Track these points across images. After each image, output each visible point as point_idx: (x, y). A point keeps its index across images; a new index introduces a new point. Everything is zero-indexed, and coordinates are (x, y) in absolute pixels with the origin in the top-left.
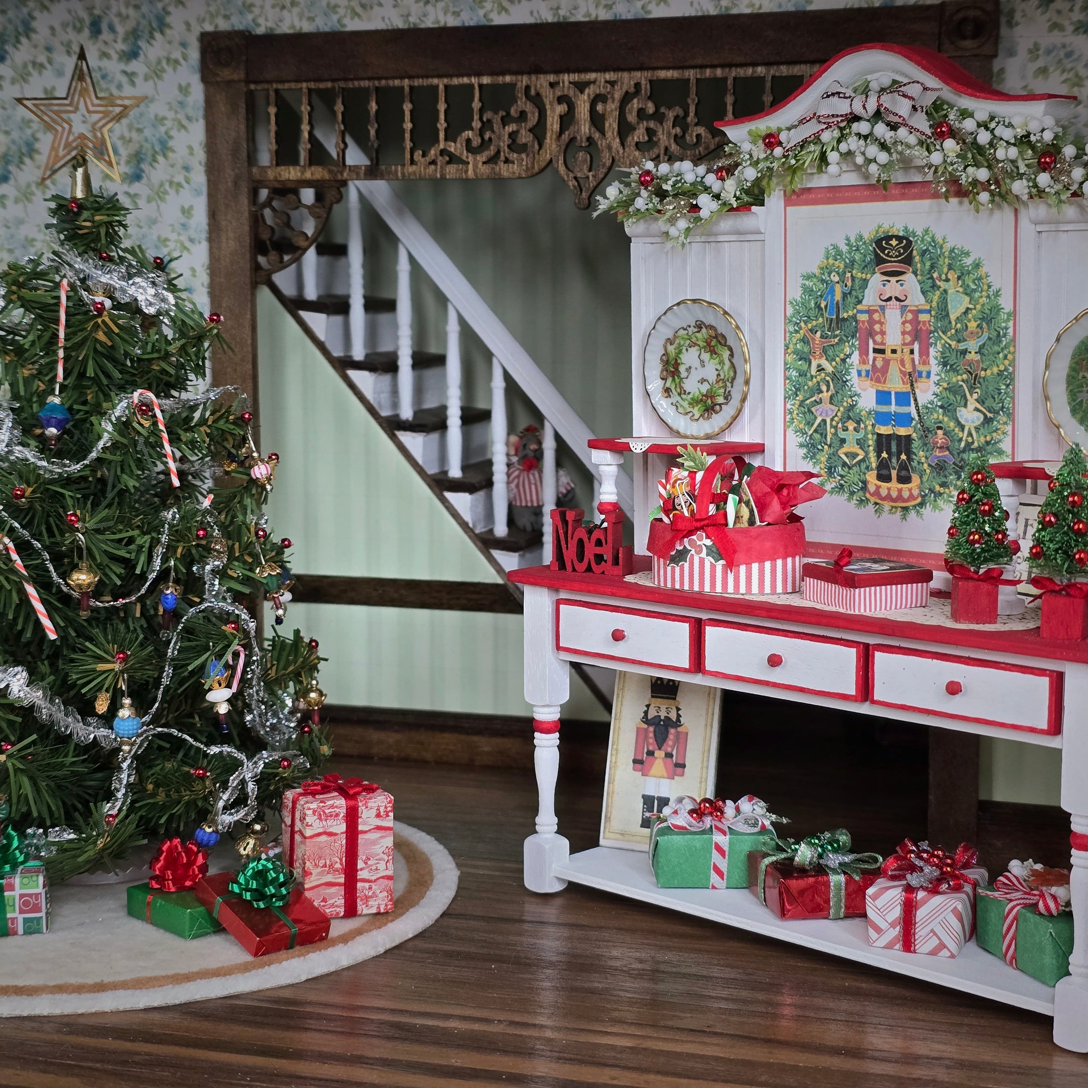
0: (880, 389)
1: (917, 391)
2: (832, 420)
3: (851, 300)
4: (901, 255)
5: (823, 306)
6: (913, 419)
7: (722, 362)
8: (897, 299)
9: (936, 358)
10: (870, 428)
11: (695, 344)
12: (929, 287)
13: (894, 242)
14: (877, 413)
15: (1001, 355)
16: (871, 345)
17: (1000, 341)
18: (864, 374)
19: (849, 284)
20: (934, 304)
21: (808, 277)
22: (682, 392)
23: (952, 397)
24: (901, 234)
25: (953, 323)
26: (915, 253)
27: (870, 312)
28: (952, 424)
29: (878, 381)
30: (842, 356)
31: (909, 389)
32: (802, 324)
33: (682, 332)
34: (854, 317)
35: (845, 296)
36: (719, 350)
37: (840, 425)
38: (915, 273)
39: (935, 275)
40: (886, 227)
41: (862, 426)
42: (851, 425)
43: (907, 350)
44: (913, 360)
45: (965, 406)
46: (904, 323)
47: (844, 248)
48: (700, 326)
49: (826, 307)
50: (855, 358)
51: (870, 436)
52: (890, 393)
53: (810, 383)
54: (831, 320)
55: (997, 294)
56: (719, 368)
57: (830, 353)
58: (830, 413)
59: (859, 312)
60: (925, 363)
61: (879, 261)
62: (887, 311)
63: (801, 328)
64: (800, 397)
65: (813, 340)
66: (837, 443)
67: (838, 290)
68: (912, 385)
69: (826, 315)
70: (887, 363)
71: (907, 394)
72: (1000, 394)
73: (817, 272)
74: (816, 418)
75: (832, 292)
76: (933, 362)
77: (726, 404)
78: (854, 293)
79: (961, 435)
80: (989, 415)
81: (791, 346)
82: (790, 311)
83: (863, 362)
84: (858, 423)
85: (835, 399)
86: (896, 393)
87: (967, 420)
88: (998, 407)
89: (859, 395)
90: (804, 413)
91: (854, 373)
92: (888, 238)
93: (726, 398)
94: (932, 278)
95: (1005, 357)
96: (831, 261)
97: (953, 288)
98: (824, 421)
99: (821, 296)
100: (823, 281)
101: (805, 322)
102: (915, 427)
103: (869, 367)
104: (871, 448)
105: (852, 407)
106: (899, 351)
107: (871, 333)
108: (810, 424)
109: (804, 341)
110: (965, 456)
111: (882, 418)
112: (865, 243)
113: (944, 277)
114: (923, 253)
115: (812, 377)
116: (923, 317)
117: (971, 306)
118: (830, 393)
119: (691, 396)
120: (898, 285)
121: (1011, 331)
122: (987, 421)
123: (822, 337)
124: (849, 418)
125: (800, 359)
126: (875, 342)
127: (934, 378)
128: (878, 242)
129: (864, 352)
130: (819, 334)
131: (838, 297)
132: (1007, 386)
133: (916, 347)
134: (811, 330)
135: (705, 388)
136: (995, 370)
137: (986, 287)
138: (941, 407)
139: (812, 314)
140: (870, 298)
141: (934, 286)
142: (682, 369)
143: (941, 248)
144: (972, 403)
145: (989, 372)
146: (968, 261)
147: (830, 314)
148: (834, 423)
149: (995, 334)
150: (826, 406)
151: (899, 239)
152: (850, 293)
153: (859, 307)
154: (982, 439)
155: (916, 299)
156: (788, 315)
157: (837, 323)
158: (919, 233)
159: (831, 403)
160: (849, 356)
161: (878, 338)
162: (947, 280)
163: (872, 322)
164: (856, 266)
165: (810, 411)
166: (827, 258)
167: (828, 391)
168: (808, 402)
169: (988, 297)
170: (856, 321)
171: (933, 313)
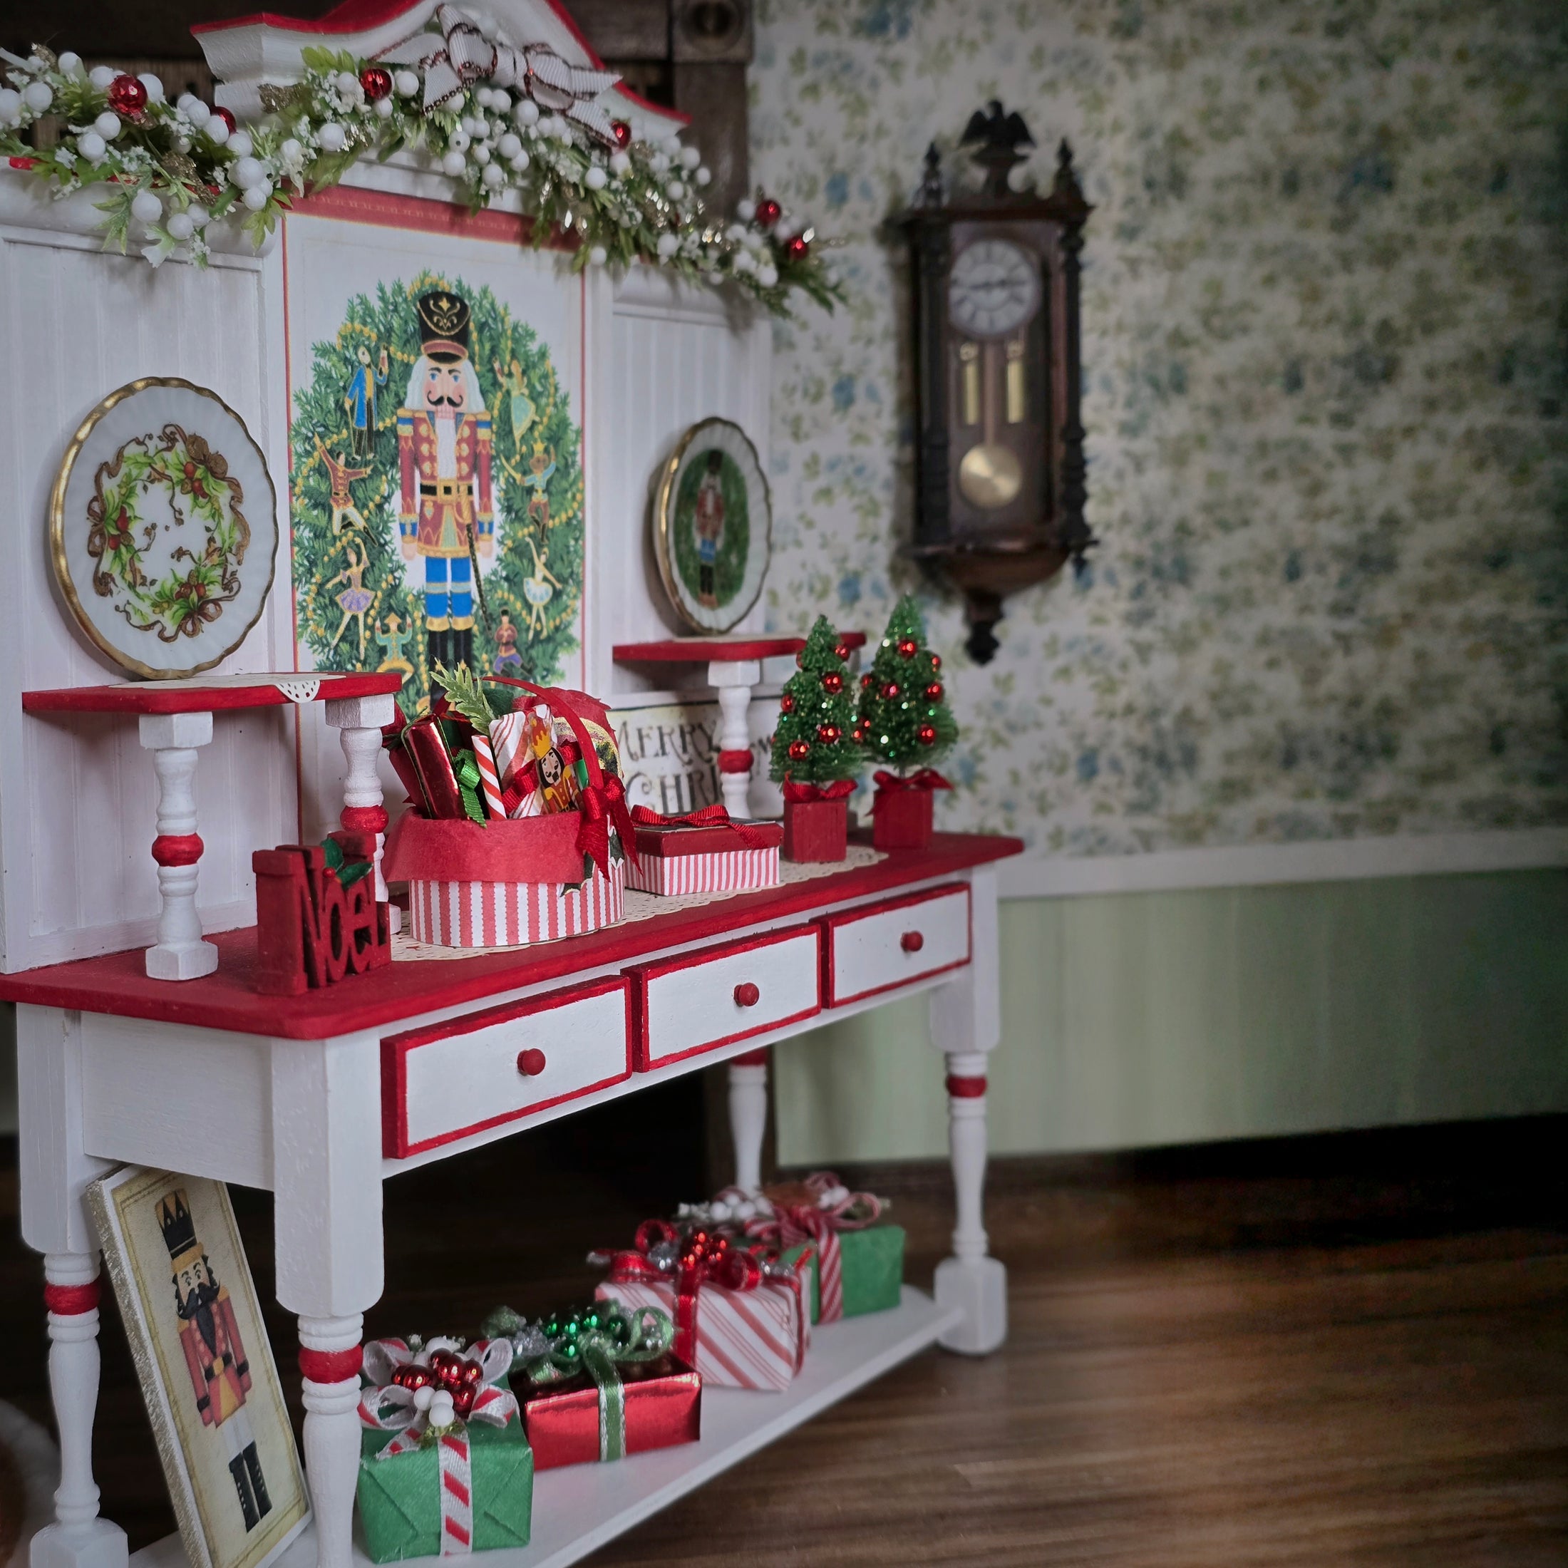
0: (432, 554)
1: (479, 555)
2: (367, 614)
3: (389, 399)
4: (454, 326)
5: (347, 407)
6: (473, 602)
7: (216, 514)
8: (451, 401)
9: (499, 501)
10: (419, 623)
11: (162, 476)
12: (490, 386)
13: (445, 304)
14: (429, 597)
15: (569, 495)
16: (418, 481)
17: (568, 474)
18: (408, 529)
19: (385, 370)
20: (496, 413)
21: (324, 351)
22: (137, 581)
23: (517, 562)
24: (454, 291)
25: (518, 444)
26: (472, 326)
27: (414, 421)
28: (519, 605)
29: (428, 541)
30: (377, 499)
31: (468, 553)
32: (317, 440)
33: (133, 446)
34: (393, 430)
35: (379, 390)
36: (211, 485)
37: (378, 624)
38: (472, 359)
39: (497, 366)
40: (434, 276)
41: (409, 620)
42: (393, 621)
43: (464, 489)
44: (472, 504)
45: (533, 575)
46: (459, 443)
47: (377, 305)
48: (171, 436)
49: (352, 408)
50: (396, 503)
51: (420, 637)
52: (443, 561)
53: (332, 551)
54: (361, 433)
55: (565, 402)
56: (212, 525)
57: (360, 494)
58: (363, 602)
59: (399, 420)
60: (486, 508)
61: (426, 334)
62: (438, 422)
63: (314, 447)
64: (317, 578)
65: (335, 469)
66: (374, 656)
67: (370, 378)
68: (472, 546)
69: (353, 424)
70: (439, 508)
71: (466, 559)
72: (568, 553)
73: (337, 342)
74: (342, 613)
75: (360, 380)
76: (496, 506)
77: (229, 598)
78: (392, 385)
79: (528, 619)
80: (559, 586)
81: (300, 481)
82: (296, 413)
83: (408, 509)
84: (403, 616)
85: (370, 577)
86: (454, 561)
87: (534, 597)
88: (566, 572)
89: (402, 568)
90: (324, 608)
91: (395, 527)
92: (437, 295)
93: (226, 587)
94: (492, 370)
95: (574, 497)
96: (358, 326)
97: (517, 387)
98: (354, 618)
99: (345, 388)
100: (346, 361)
101: (322, 437)
102: (476, 615)
103: (415, 518)
104: (422, 658)
105: (395, 588)
106: (454, 490)
107: (417, 459)
108: (332, 626)
109: (321, 471)
110: (533, 653)
111: (435, 604)
112: (405, 300)
113: (506, 369)
114: (482, 327)
115: (334, 538)
116: (483, 434)
117: (537, 419)
118: (362, 567)
119: (156, 588)
120: (451, 377)
121: (578, 458)
122: (557, 594)
123: (347, 464)
124: (391, 609)
125: (315, 506)
126: (422, 473)
127: (498, 533)
128: (424, 300)
129: (408, 493)
130: (342, 457)
131: (370, 392)
132: (576, 540)
133: (475, 482)
134: (330, 452)
135: (184, 569)
136: (564, 517)
137: (552, 390)
138: (507, 579)
139: (331, 420)
140: (415, 399)
141: (496, 384)
142: (136, 529)
143: (503, 321)
144: (541, 571)
145: (557, 520)
146: (533, 347)
147: (358, 422)
148: (370, 621)
149: (563, 462)
150: (357, 591)
151: (452, 299)
152: (387, 387)
153: (400, 412)
154: (552, 625)
155: (474, 404)
156: (293, 421)
157: (370, 440)
158: (476, 293)
159: (364, 585)
160: (387, 499)
161: (427, 467)
162: (510, 375)
163: (417, 439)
164: (394, 339)
165: (333, 603)
166: (352, 320)
167: (358, 562)
168: (329, 586)
169: (555, 405)
170: (397, 437)
171: (494, 427)
